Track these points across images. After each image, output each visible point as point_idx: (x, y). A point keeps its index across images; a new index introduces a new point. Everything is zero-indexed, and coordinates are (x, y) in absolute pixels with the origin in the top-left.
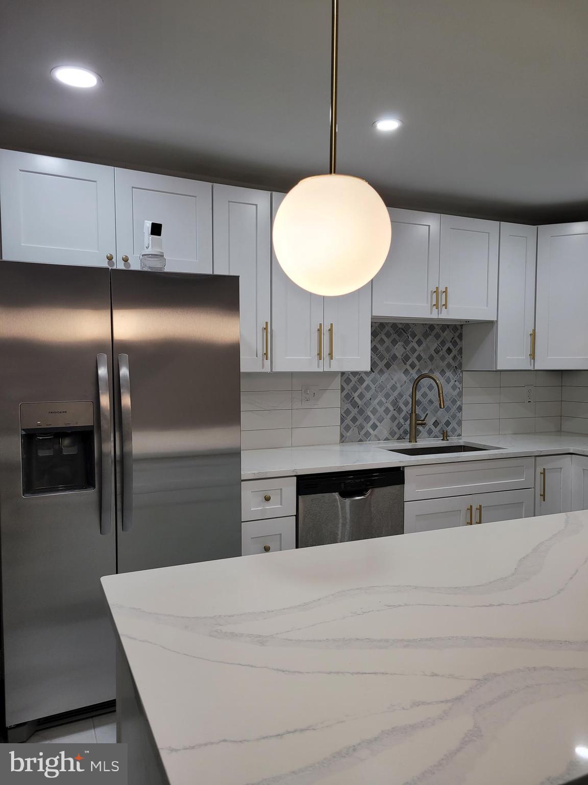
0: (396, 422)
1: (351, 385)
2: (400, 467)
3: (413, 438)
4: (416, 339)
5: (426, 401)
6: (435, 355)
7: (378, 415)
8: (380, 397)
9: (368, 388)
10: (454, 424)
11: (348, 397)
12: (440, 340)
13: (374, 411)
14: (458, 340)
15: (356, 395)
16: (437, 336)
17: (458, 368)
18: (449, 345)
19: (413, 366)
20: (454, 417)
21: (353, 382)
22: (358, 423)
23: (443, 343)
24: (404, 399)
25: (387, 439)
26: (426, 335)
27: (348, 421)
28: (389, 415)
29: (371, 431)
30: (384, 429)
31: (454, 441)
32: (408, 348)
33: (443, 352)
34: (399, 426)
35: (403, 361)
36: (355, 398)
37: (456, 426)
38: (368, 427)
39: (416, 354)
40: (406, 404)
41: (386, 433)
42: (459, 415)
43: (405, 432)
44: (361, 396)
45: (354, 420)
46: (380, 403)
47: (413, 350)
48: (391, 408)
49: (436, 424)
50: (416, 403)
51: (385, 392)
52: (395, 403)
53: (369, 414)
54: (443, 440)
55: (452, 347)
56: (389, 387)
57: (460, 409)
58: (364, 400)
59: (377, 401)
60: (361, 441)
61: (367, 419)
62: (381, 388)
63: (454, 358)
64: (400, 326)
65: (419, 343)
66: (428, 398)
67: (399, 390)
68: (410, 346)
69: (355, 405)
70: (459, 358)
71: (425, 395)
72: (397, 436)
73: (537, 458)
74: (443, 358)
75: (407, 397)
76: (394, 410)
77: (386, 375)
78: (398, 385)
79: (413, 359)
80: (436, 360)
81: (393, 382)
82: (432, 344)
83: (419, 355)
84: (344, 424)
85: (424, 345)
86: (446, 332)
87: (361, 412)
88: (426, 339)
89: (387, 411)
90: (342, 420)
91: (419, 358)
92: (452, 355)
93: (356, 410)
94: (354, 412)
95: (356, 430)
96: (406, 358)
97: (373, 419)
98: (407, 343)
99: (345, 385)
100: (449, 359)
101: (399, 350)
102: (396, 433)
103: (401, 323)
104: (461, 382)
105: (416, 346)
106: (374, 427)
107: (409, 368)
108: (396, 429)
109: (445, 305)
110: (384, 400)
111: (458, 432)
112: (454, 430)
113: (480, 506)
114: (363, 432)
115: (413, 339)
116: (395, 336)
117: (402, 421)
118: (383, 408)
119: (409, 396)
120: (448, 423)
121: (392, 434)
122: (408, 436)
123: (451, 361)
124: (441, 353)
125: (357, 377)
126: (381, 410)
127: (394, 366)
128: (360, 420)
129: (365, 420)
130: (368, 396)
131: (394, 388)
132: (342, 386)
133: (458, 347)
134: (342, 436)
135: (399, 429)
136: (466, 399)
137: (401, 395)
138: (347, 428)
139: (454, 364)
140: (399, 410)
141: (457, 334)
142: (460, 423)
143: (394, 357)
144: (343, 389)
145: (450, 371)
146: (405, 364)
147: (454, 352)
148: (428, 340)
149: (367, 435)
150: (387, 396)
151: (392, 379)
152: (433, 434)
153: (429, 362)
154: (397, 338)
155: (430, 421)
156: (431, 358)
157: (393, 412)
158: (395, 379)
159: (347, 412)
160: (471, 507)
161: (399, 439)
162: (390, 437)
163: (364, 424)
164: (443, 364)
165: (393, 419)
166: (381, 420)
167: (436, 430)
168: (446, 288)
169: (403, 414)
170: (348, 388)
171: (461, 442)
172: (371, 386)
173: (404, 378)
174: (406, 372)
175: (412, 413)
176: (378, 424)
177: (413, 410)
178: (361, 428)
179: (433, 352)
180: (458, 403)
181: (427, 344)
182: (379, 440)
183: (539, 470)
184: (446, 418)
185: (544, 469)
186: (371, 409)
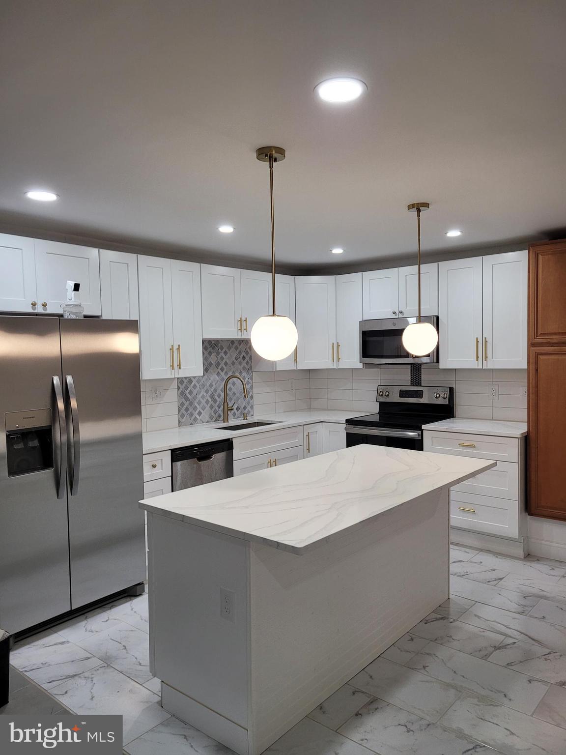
0: (213, 410)
1: (184, 385)
2: (229, 439)
3: (226, 420)
4: (224, 350)
5: (232, 394)
7: (201, 405)
8: (203, 393)
9: (195, 386)
10: (248, 408)
11: (182, 394)
12: (238, 351)
13: (199, 403)
14: (248, 350)
15: (187, 392)
16: (236, 348)
17: (249, 370)
18: (243, 354)
19: (222, 370)
20: (248, 403)
21: (185, 383)
22: (189, 412)
23: (240, 353)
24: (217, 393)
25: (208, 422)
26: (229, 348)
27: (183, 411)
28: (209, 405)
29: (198, 417)
30: (206, 415)
31: (250, 420)
32: (219, 357)
33: (240, 359)
34: (215, 412)
35: (216, 366)
36: (187, 394)
37: (250, 409)
38: (196, 414)
39: (224, 361)
40: (219, 396)
41: (207, 418)
42: (251, 401)
43: (220, 416)
44: (191, 393)
45: (187, 410)
46: (203, 397)
47: (222, 359)
48: (210, 400)
49: (238, 409)
50: (226, 395)
51: (205, 388)
52: (212, 396)
53: (196, 405)
54: (244, 419)
55: (245, 355)
56: (208, 385)
57: (252, 397)
58: (193, 395)
59: (201, 395)
60: (191, 424)
61: (195, 408)
62: (203, 386)
63: (247, 363)
64: (213, 342)
65: (226, 353)
66: (232, 391)
67: (214, 386)
68: (220, 356)
69: (187, 399)
70: (250, 363)
71: (231, 389)
72: (214, 419)
73: (304, 426)
74: (240, 363)
75: (219, 391)
78: (214, 383)
79: (222, 364)
80: (236, 364)
81: (210, 381)
82: (233, 354)
83: (226, 362)
84: (181, 413)
85: (228, 355)
86: (241, 346)
87: (191, 404)
88: (229, 350)
89: (207, 402)
90: (179, 411)
91: (226, 364)
92: (245, 361)
93: (188, 402)
94: (186, 404)
95: (188, 417)
96: (218, 364)
97: (199, 408)
99: (180, 385)
100: (244, 363)
101: (213, 359)
102: (213, 417)
103: (213, 340)
104: (252, 379)
105: (224, 356)
106: (200, 413)
107: (220, 371)
108: (213, 414)
109: (246, 329)
110: (205, 394)
111: (251, 413)
112: (249, 412)
113: (276, 459)
114: (192, 418)
115: (222, 351)
116: (210, 349)
117: (217, 408)
118: (205, 400)
119: (221, 390)
120: (245, 408)
121: (211, 417)
122: (222, 418)
123: (245, 365)
124: (239, 360)
126: (203, 401)
127: (211, 370)
128: (191, 410)
129: (194, 409)
130: (195, 392)
131: (211, 385)
132: (178, 386)
133: (249, 355)
134: (179, 422)
135: (215, 414)
136: (255, 390)
137: (215, 390)
138: (183, 416)
139: (247, 367)
140: (215, 401)
141: (248, 346)
142: (252, 407)
143: (211, 364)
144: (179, 388)
146: (217, 368)
147: (247, 359)
148: (231, 351)
149: (195, 419)
150: (207, 391)
151: (210, 379)
152: (236, 416)
153: (232, 366)
154: (212, 350)
155: (235, 407)
156: (233, 363)
157: (211, 402)
158: (212, 379)
159: (182, 404)
160: (271, 460)
161: (215, 421)
162: (210, 420)
163: (193, 412)
164: (241, 367)
165: (211, 407)
166: (204, 408)
167: (238, 413)
168: (246, 318)
169: (217, 403)
170: (182, 387)
171: (255, 419)
173: (218, 378)
174: (218, 374)
175: (225, 402)
176: (202, 411)
177: (225, 401)
178: (191, 415)
179: (234, 360)
180: (251, 393)
181: (230, 354)
182: (203, 423)
183: (306, 434)
184: (244, 405)
185: (309, 433)
186: (197, 401)
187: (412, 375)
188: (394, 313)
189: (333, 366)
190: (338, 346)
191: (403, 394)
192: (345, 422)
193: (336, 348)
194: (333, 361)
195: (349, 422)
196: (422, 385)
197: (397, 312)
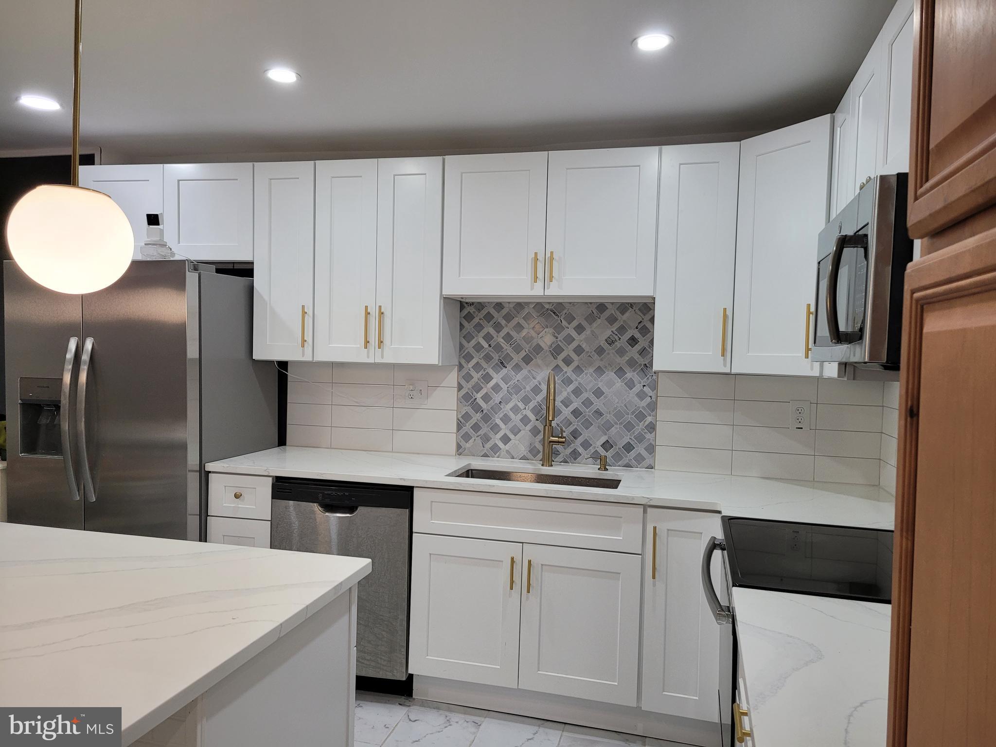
0: (539, 437)
1: (472, 382)
4: (575, 323)
5: (589, 412)
6: (606, 346)
7: (511, 424)
9: (497, 388)
11: (467, 398)
12: (616, 325)
13: (506, 419)
15: (479, 396)
16: (612, 320)
17: (647, 367)
18: (633, 332)
19: (568, 361)
20: (640, 438)
21: (475, 380)
22: (481, 433)
23: (622, 329)
25: (524, 458)
26: (591, 319)
27: (467, 428)
28: (529, 427)
29: (501, 445)
30: (519, 444)
32: (561, 337)
33: (622, 342)
35: (552, 354)
36: (477, 400)
37: (644, 453)
38: (496, 439)
39: (574, 345)
41: (523, 450)
42: (649, 436)
44: (486, 398)
45: (476, 427)
46: (515, 409)
47: (569, 339)
48: (532, 417)
49: (607, 445)
51: (522, 394)
53: (498, 421)
54: (600, 469)
55: (637, 335)
56: (528, 388)
57: (652, 428)
58: (491, 403)
59: (511, 405)
61: (495, 428)
62: (517, 389)
64: (547, 306)
65: (580, 329)
68: (564, 334)
69: (478, 409)
70: (652, 352)
72: (540, 456)
73: (649, 510)
74: (621, 352)
76: (537, 420)
77: (525, 372)
79: (569, 351)
80: (608, 354)
81: (536, 382)
82: (602, 331)
83: (579, 346)
84: (462, 432)
85: (588, 332)
86: (627, 314)
87: (486, 418)
88: (590, 324)
89: (525, 420)
90: (459, 427)
91: (579, 350)
92: (637, 347)
93: (479, 416)
94: (476, 417)
95: (479, 441)
96: (556, 351)
97: (504, 430)
98: (559, 329)
99: (463, 383)
100: (633, 353)
101: (545, 338)
102: (539, 452)
103: (549, 303)
104: (654, 387)
105: (574, 334)
106: (506, 439)
107: (562, 364)
108: (538, 446)
110: (521, 405)
111: (648, 462)
112: (640, 458)
114: (489, 445)
115: (569, 324)
116: (539, 320)
118: (520, 416)
120: (629, 447)
121: (533, 452)
123: (637, 356)
124: (618, 344)
125: (480, 373)
126: (516, 419)
127: (538, 360)
128: (485, 429)
129: (491, 429)
130: (497, 398)
131: (536, 390)
132: (459, 384)
134: (459, 447)
136: (662, 414)
138: (466, 437)
139: (642, 361)
141: (648, 317)
142: (650, 449)
143: (538, 349)
144: (460, 387)
145: (634, 371)
146: (555, 358)
147: (641, 343)
148: (595, 325)
149: (495, 449)
150: (526, 400)
151: (534, 378)
153: (595, 356)
154: (544, 323)
156: (600, 351)
157: (534, 422)
159: (467, 417)
162: (530, 456)
163: (491, 434)
164: (622, 361)
165: (535, 432)
166: (516, 431)
170: (467, 387)
172: (501, 385)
174: (557, 369)
176: (511, 436)
178: (486, 439)
179: (604, 343)
180: (649, 419)
181: (592, 332)
182: (513, 458)
184: (626, 440)
186: (501, 416)
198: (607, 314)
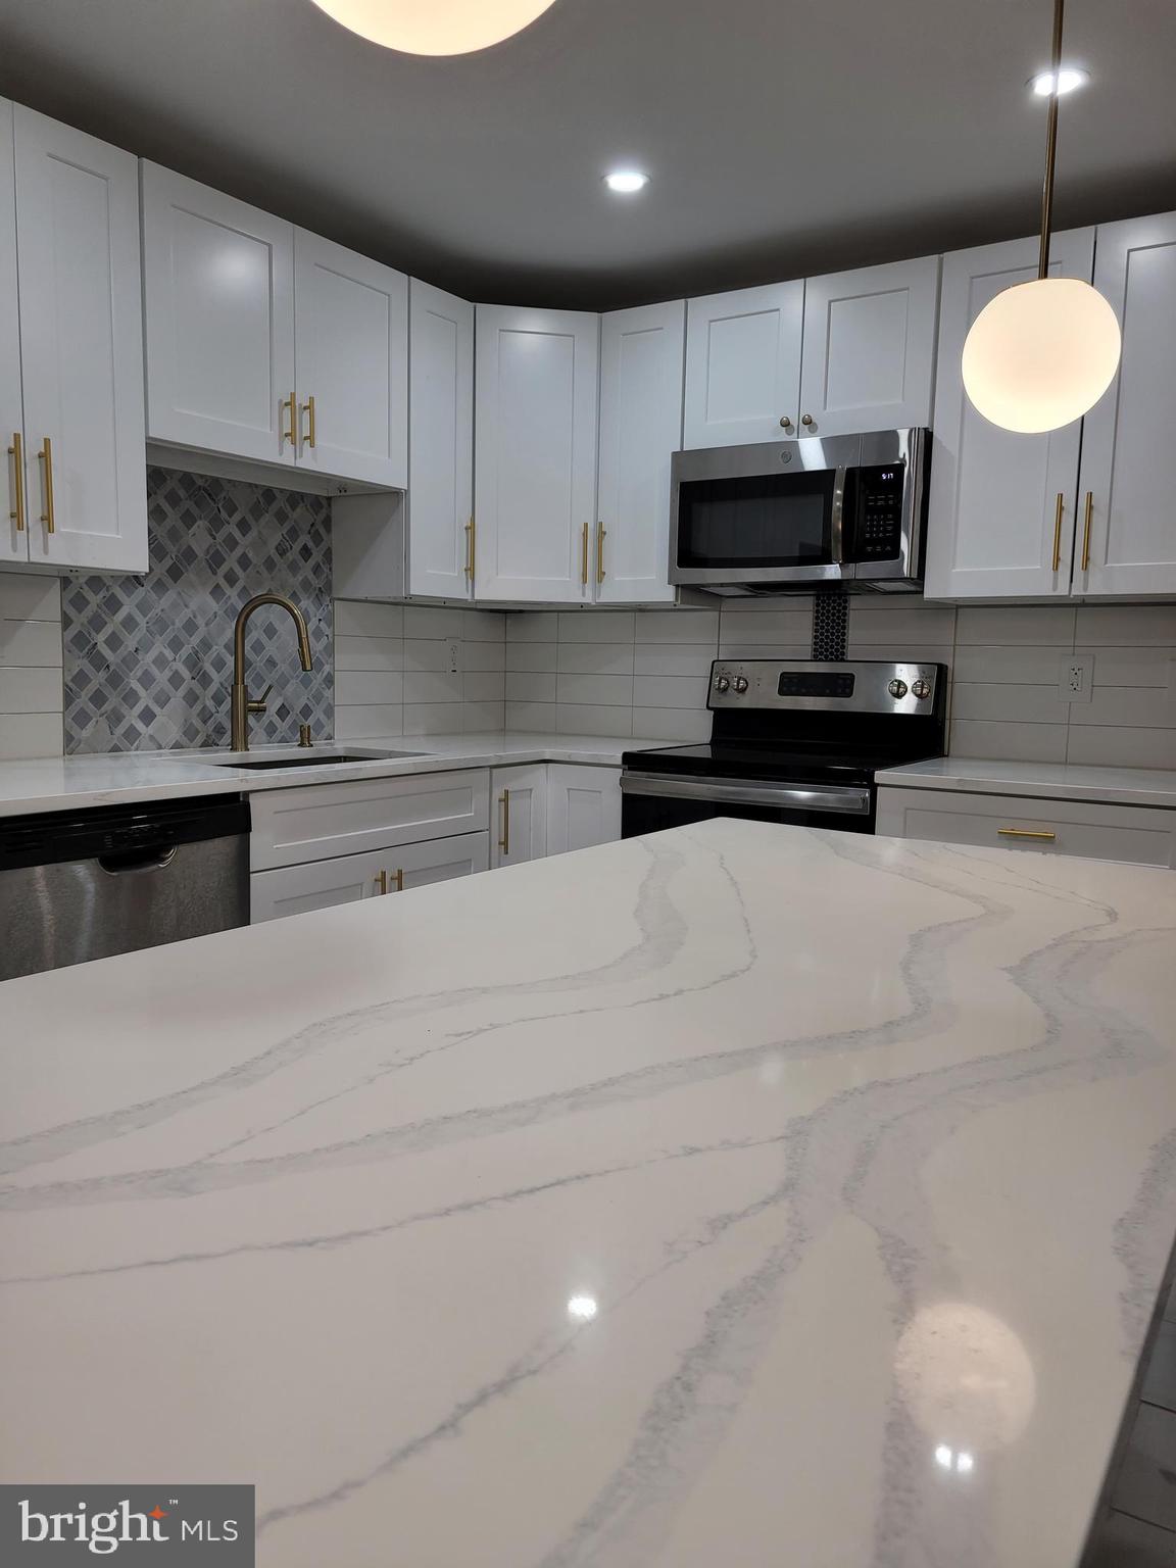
0: (198, 707)
1: (88, 612)
3: (239, 740)
4: (237, 517)
5: (261, 661)
6: (276, 558)
7: (155, 689)
8: (160, 647)
9: (129, 623)
10: (318, 714)
11: (80, 644)
12: (287, 526)
13: (147, 680)
14: (322, 531)
15: (101, 638)
16: (281, 517)
17: (324, 592)
18: (304, 539)
19: (231, 579)
20: (318, 698)
21: (93, 606)
22: (107, 707)
23: (293, 533)
24: (213, 654)
25: (177, 746)
26: (257, 512)
27: (83, 701)
28: (182, 692)
29: (140, 726)
30: (169, 722)
31: (320, 747)
32: (221, 536)
33: (294, 554)
34: (205, 716)
35: (210, 566)
36: (99, 647)
37: (322, 717)
38: (132, 717)
39: (238, 552)
40: (219, 665)
41: (175, 733)
42: (327, 693)
43: (219, 730)
44: (114, 642)
45: (98, 699)
46: (161, 662)
47: (232, 543)
48: (186, 674)
49: (283, 712)
50: (242, 665)
51: (169, 634)
52: (193, 662)
53: (135, 685)
54: (302, 745)
55: (311, 545)
56: (179, 624)
57: (329, 681)
58: (122, 652)
59: (152, 654)
60: (116, 749)
61: (131, 698)
62: (162, 624)
63: (317, 570)
64: (200, 482)
65: (244, 526)
66: (265, 655)
67: (202, 631)
68: (224, 532)
69: (99, 662)
70: (327, 571)
71: (258, 647)
72: (200, 739)
73: (495, 771)
74: (293, 568)
75: (219, 649)
76: (193, 678)
77: (170, 596)
78: (200, 621)
79: (231, 562)
80: (280, 570)
81: (186, 614)
82: (270, 534)
83: (244, 555)
84: (74, 709)
85: (253, 534)
86: (298, 510)
87: (115, 680)
88: (257, 520)
89: (176, 680)
90: (68, 699)
91: (244, 562)
92: (312, 562)
93: (102, 675)
94: (98, 679)
95: (104, 724)
96: (215, 560)
97: (145, 699)
98: (216, 524)
99: (71, 612)
100: (306, 570)
101: (198, 537)
102: (197, 732)
103: (202, 476)
104: (331, 623)
105: (237, 534)
106: (148, 716)
107: (223, 583)
108: (197, 723)
109: (310, 438)
110: (168, 654)
111: (327, 730)
112: (319, 725)
113: (400, 872)
114: (120, 730)
115: (230, 517)
116: (188, 504)
117: (210, 703)
118: (168, 673)
119: (226, 646)
120: (306, 712)
121: (190, 733)
122: (227, 738)
123: (311, 576)
124: (290, 556)
125: (101, 595)
126: (162, 677)
127: (190, 575)
128: (113, 701)
129: (124, 699)
130: (130, 642)
131: (190, 627)
132: (64, 615)
133: (323, 546)
134: (68, 738)
135: (205, 722)
136: (342, 660)
137: (206, 645)
138: (82, 719)
139: (316, 583)
140: (205, 680)
141: (322, 516)
142: (329, 712)
143: (189, 555)
144: (66, 622)
145: (309, 598)
146: (215, 573)
147: (317, 556)
148: (263, 521)
149: (132, 735)
150: (176, 645)
151: (186, 606)
152: (277, 735)
153: (265, 573)
154: (195, 511)
155: (272, 705)
156: (270, 564)
157: (188, 682)
158: (193, 605)
159: (81, 679)
160: (384, 874)
161: (205, 744)
162: (185, 741)
163: (124, 709)
164: (295, 581)
165: (191, 698)
166: (163, 700)
167: (283, 726)
168: (312, 399)
169: (213, 688)
170: (79, 620)
171: (339, 747)
172: (136, 618)
173: (213, 605)
174: (217, 592)
175: (236, 683)
176: (156, 709)
177: (237, 678)
178: (116, 718)
179: (273, 552)
180: (327, 668)
181: (260, 532)
182: (160, 748)
183: (498, 793)
184: (303, 701)
185: (507, 792)
186: (139, 674)
187: (816, 631)
188: (786, 424)
189: (584, 594)
190: (601, 534)
191: (791, 684)
192: (619, 761)
193: (595, 540)
194: (585, 581)
195: (633, 761)
196: (849, 659)
197: (794, 422)
198: (274, 507)
